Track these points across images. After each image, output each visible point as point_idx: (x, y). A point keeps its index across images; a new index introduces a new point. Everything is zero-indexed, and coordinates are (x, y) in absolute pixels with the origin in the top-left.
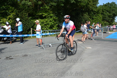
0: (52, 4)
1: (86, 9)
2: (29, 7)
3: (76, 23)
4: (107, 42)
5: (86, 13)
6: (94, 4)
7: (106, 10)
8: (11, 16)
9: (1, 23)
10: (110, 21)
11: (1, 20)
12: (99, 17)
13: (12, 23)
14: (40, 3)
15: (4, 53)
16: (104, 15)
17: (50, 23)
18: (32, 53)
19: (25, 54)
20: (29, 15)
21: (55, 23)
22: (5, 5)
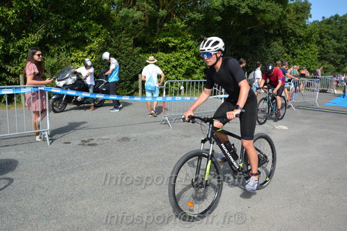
0: (193, 16)
1: (278, 30)
2: (135, 22)
3: (251, 64)
4: (329, 115)
5: (278, 41)
6: (298, 18)
7: (329, 34)
8: (95, 45)
9: (73, 62)
10: (338, 62)
11: (73, 54)
12: (311, 50)
13: (96, 61)
14: (163, 13)
15: (77, 131)
16: (323, 46)
17: (186, 63)
18: (140, 134)
19: (123, 136)
20: (136, 44)
21: (198, 62)
22: (82, 21)
